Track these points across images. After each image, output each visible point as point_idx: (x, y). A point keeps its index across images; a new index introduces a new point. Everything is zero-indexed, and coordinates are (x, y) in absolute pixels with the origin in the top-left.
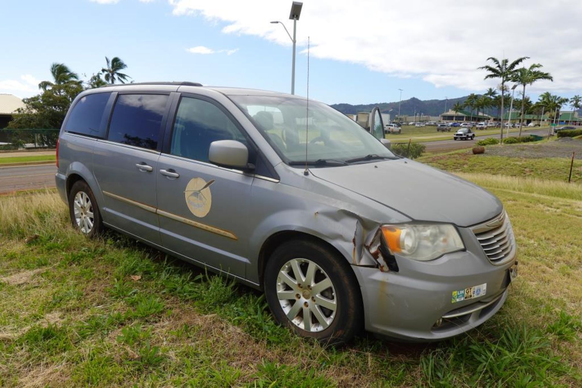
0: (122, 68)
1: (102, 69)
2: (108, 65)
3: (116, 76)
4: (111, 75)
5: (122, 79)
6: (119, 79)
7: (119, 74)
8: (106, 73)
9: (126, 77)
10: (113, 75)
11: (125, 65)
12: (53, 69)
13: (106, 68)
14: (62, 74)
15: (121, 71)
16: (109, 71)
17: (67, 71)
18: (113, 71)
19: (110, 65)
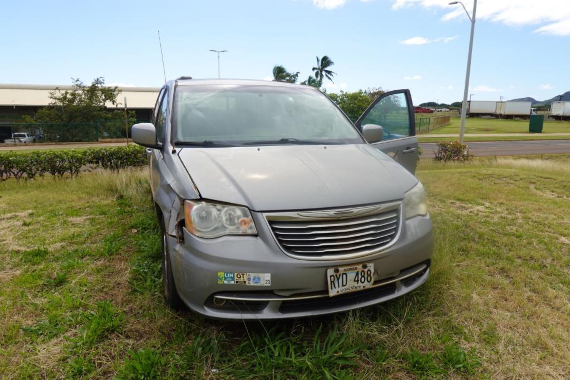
0: (329, 65)
1: (312, 68)
2: (318, 64)
3: (324, 73)
4: (320, 72)
5: (329, 75)
6: (326, 75)
7: (326, 71)
8: (316, 71)
9: (332, 74)
10: (321, 72)
11: (333, 63)
12: (274, 70)
13: (316, 66)
14: (280, 74)
15: (328, 69)
16: (319, 69)
17: (285, 72)
18: (322, 69)
19: (320, 64)
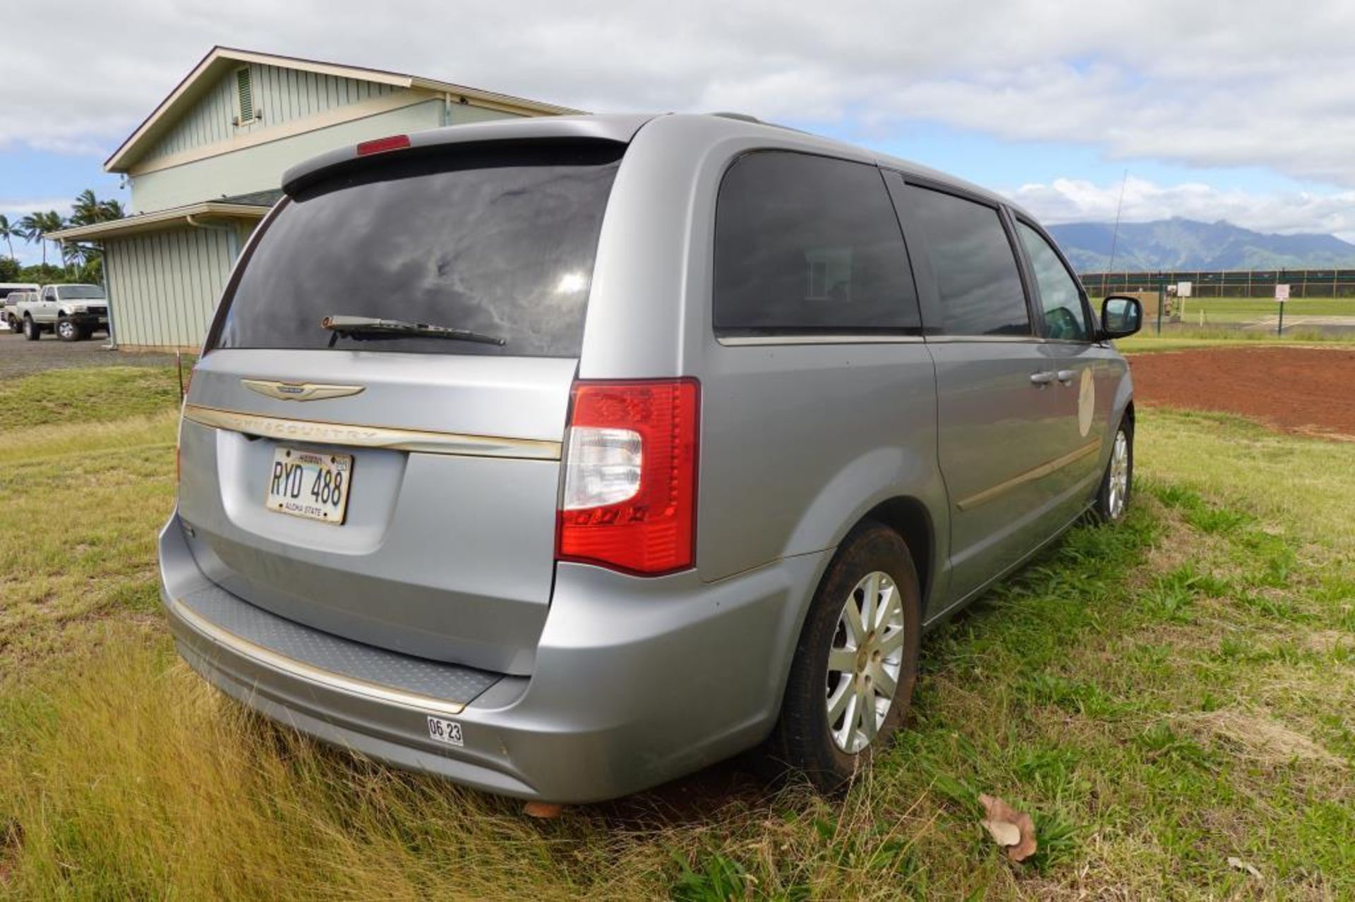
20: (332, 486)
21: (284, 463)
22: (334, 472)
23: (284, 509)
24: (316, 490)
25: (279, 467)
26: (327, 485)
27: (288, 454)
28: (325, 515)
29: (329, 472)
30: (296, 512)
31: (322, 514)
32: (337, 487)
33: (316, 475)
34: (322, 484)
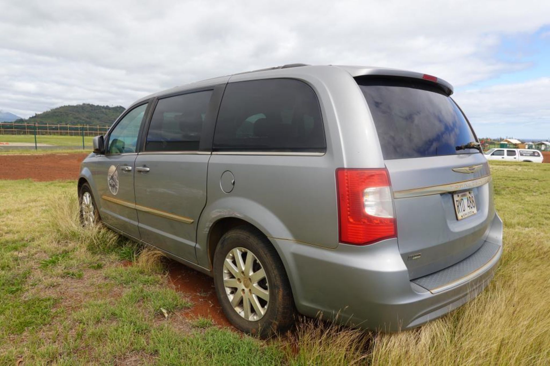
20: (472, 202)
21: (458, 200)
22: (471, 197)
23: (464, 217)
24: (468, 205)
25: (457, 202)
26: (471, 202)
27: (458, 196)
28: (473, 212)
29: (470, 197)
30: (466, 216)
31: (472, 212)
32: (473, 201)
33: (467, 200)
34: (469, 202)
